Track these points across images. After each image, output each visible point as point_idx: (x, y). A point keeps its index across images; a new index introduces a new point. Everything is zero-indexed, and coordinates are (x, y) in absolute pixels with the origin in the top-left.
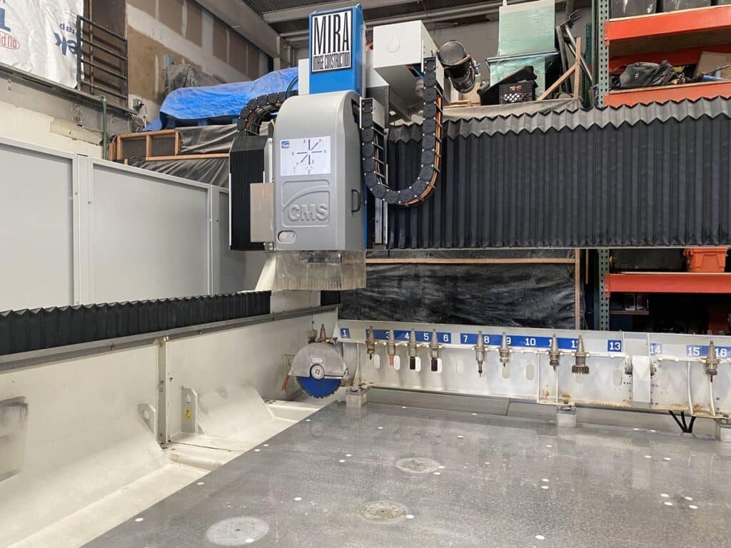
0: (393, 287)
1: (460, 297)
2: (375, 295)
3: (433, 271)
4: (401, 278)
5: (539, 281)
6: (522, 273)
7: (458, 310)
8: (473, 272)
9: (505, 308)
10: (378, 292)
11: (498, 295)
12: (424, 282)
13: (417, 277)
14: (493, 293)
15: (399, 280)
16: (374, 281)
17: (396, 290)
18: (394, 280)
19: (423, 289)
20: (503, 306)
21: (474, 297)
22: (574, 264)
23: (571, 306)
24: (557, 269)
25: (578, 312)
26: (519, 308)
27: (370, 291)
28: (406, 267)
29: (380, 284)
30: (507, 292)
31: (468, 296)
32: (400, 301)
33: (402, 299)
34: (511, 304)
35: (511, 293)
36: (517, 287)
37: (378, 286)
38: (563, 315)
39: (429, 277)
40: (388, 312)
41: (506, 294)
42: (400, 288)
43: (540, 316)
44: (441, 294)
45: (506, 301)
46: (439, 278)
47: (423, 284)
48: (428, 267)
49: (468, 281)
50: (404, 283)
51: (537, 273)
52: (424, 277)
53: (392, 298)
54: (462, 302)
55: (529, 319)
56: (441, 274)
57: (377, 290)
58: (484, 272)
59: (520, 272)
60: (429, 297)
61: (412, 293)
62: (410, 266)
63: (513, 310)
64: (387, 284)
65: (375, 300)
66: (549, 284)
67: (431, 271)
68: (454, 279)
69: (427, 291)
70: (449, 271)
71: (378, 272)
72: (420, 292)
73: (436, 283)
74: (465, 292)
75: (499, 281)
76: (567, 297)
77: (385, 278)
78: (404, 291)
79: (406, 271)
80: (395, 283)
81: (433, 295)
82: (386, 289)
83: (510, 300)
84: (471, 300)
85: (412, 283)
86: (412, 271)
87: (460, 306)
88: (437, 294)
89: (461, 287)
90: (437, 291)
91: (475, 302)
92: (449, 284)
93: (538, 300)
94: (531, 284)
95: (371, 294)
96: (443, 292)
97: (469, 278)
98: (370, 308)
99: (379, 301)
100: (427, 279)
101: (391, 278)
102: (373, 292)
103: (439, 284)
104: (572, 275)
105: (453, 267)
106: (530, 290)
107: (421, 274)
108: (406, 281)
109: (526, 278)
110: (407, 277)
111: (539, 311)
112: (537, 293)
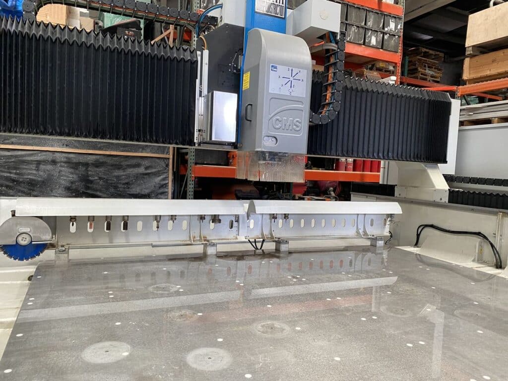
0: (31, 169)
1: (91, 178)
2: (12, 175)
4: (39, 163)
5: (147, 168)
6: (136, 162)
7: (88, 188)
8: (101, 160)
9: (123, 186)
10: (16, 174)
11: (118, 177)
12: (61, 166)
13: (54, 162)
14: (115, 176)
15: (37, 164)
16: (12, 164)
17: (34, 172)
18: (32, 164)
19: (59, 172)
20: (121, 185)
21: (100, 178)
22: (169, 159)
23: (166, 185)
24: (157, 160)
25: (170, 189)
26: (132, 186)
27: (7, 172)
28: (44, 153)
29: (18, 166)
30: (124, 175)
31: (96, 178)
32: (38, 181)
33: (39, 179)
34: (127, 183)
35: (128, 176)
36: (130, 171)
37: (16, 168)
38: (161, 190)
39: (65, 162)
40: (26, 190)
41: (124, 177)
42: (38, 170)
43: (147, 191)
44: (75, 176)
45: (124, 182)
46: (74, 165)
47: (60, 168)
48: (64, 155)
49: (97, 167)
50: (42, 167)
51: (146, 163)
52: (61, 162)
53: (30, 179)
54: (91, 182)
55: (139, 194)
56: (75, 161)
57: (15, 171)
58: (109, 160)
59: (134, 162)
60: (65, 178)
61: (49, 175)
62: (48, 153)
63: (129, 188)
64: (24, 167)
65: (13, 181)
66: (154, 170)
67: (67, 158)
68: (86, 165)
69: (63, 173)
70: (82, 159)
71: (16, 156)
72: (56, 174)
73: (71, 168)
74: (94, 174)
75: (119, 167)
76: (164, 179)
77: (24, 162)
78: (41, 173)
79: (44, 157)
80: (33, 166)
81: (68, 177)
82: (24, 171)
83: (126, 181)
84: (99, 181)
85: (49, 167)
86: (50, 157)
87: (90, 185)
88: (71, 176)
89: (90, 171)
90: (72, 173)
91: (101, 182)
92: (82, 169)
93: (145, 181)
94: (142, 170)
95: (9, 175)
96: (76, 174)
97: (97, 164)
98: (7, 186)
99: (17, 181)
100: (63, 164)
101: (28, 163)
102: (10, 173)
103: (73, 168)
104: (167, 165)
105: (85, 156)
106: (141, 174)
107: (58, 161)
108: (44, 165)
109: (138, 166)
110: (45, 162)
111: (146, 189)
112: (145, 176)
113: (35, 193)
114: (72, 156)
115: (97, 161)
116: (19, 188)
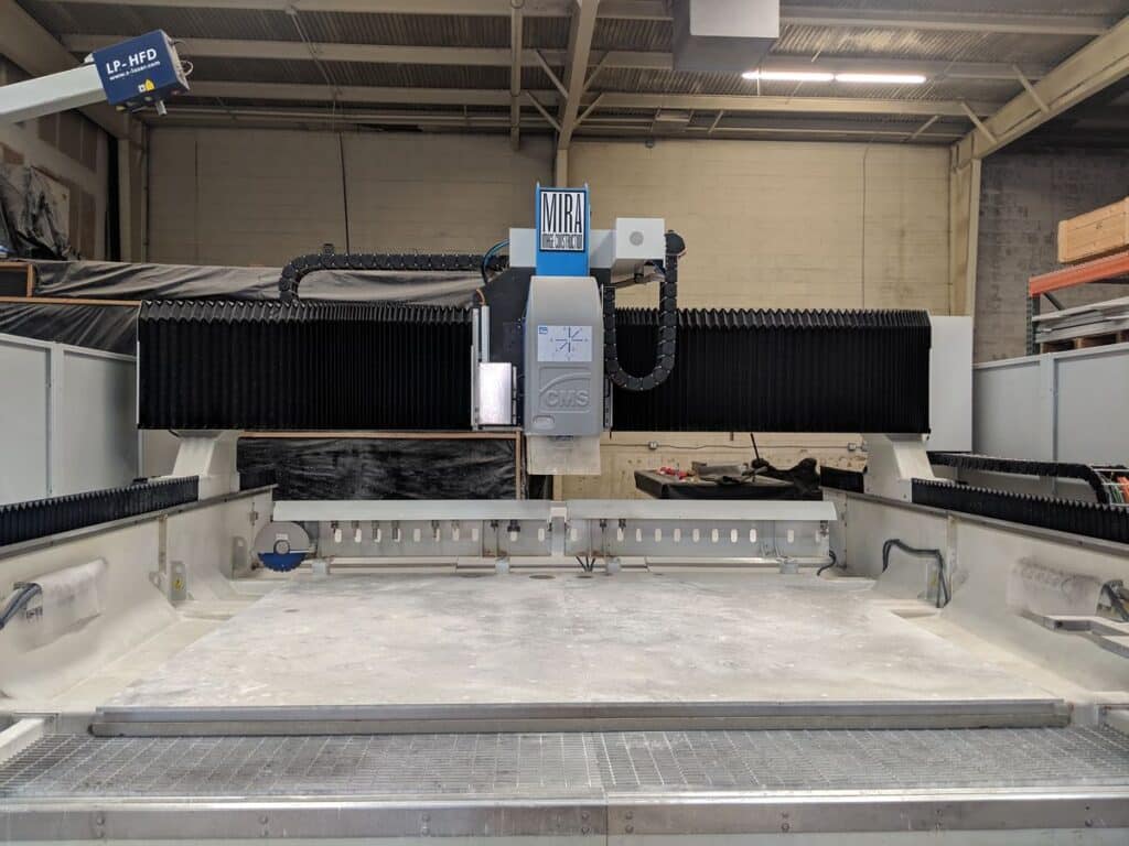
0: (327, 464)
1: (404, 473)
2: (304, 473)
4: (336, 454)
5: (483, 455)
7: (399, 487)
10: (309, 470)
11: (442, 470)
12: (365, 458)
14: (437, 469)
15: (334, 456)
17: (331, 467)
18: (328, 457)
19: (362, 466)
20: (447, 482)
21: (417, 473)
22: (515, 440)
23: (512, 479)
25: (519, 487)
26: (464, 482)
27: (300, 469)
28: (343, 442)
30: (450, 467)
31: (412, 473)
32: (335, 479)
33: (337, 477)
34: (455, 479)
36: (460, 460)
38: (506, 488)
39: (370, 452)
40: (321, 492)
41: (450, 469)
42: (336, 465)
43: (484, 489)
44: (382, 471)
45: (450, 477)
46: (381, 455)
47: (363, 461)
48: (369, 442)
50: (341, 460)
51: (483, 447)
52: (364, 452)
53: (326, 477)
54: (405, 479)
56: (381, 449)
58: (428, 447)
61: (349, 470)
62: (347, 441)
64: (319, 461)
65: (307, 480)
66: (493, 459)
67: (371, 446)
68: (397, 454)
69: (366, 467)
70: (391, 447)
71: (309, 447)
72: (358, 469)
73: (377, 459)
74: (409, 467)
75: (443, 456)
76: (509, 472)
77: (318, 454)
78: (340, 469)
79: (342, 446)
80: (330, 460)
81: (373, 472)
82: (319, 466)
83: (454, 476)
84: (415, 477)
85: (350, 460)
86: (350, 446)
87: (403, 484)
88: (376, 470)
89: (403, 463)
90: (379, 467)
91: (419, 479)
92: (391, 460)
93: (481, 474)
94: (475, 458)
96: (385, 468)
97: (411, 454)
98: (300, 488)
99: (311, 480)
100: (367, 455)
101: (324, 455)
102: (303, 470)
103: (381, 460)
104: (514, 450)
105: (396, 442)
106: (475, 465)
107: (360, 450)
108: (343, 457)
109: (470, 452)
110: (344, 453)
111: (483, 486)
112: (482, 468)
113: (332, 495)
114: (379, 442)
115: (410, 448)
116: (313, 489)
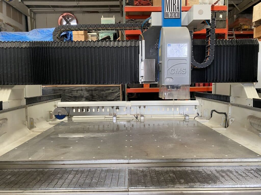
0: (75, 93)
1: (93, 95)
2: (70, 95)
3: (86, 88)
4: (77, 90)
5: (112, 90)
6: (108, 89)
7: (93, 98)
8: (97, 88)
9: (105, 97)
10: (71, 94)
11: (103, 94)
13: (82, 90)
16: (70, 91)
18: (75, 91)
21: (97, 95)
22: (120, 86)
23: (120, 96)
24: (116, 87)
25: (121, 98)
26: (108, 97)
27: (69, 94)
31: (95, 95)
33: (78, 96)
34: (106, 96)
35: (106, 94)
36: (107, 92)
37: (71, 93)
38: (118, 98)
39: (85, 90)
40: (74, 100)
41: (105, 94)
42: (77, 93)
43: (113, 99)
44: (88, 94)
45: (105, 96)
46: (88, 91)
47: (84, 92)
49: (95, 91)
50: (78, 92)
51: (112, 88)
53: (75, 96)
58: (99, 88)
59: (108, 88)
60: (85, 95)
61: (80, 94)
65: (70, 97)
66: (115, 91)
68: (92, 90)
71: (71, 89)
72: (83, 94)
73: (87, 92)
74: (95, 93)
75: (103, 91)
76: (119, 94)
77: (73, 90)
82: (73, 93)
83: (105, 95)
85: (81, 92)
86: (80, 88)
87: (93, 97)
89: (93, 92)
92: (90, 92)
93: (112, 95)
94: (111, 91)
97: (95, 90)
98: (69, 99)
103: (88, 92)
104: (120, 89)
105: (91, 87)
106: (110, 93)
107: (83, 89)
109: (109, 90)
110: (79, 90)
111: (112, 98)
112: (112, 93)
113: (77, 101)
114: (87, 87)
115: (95, 89)
